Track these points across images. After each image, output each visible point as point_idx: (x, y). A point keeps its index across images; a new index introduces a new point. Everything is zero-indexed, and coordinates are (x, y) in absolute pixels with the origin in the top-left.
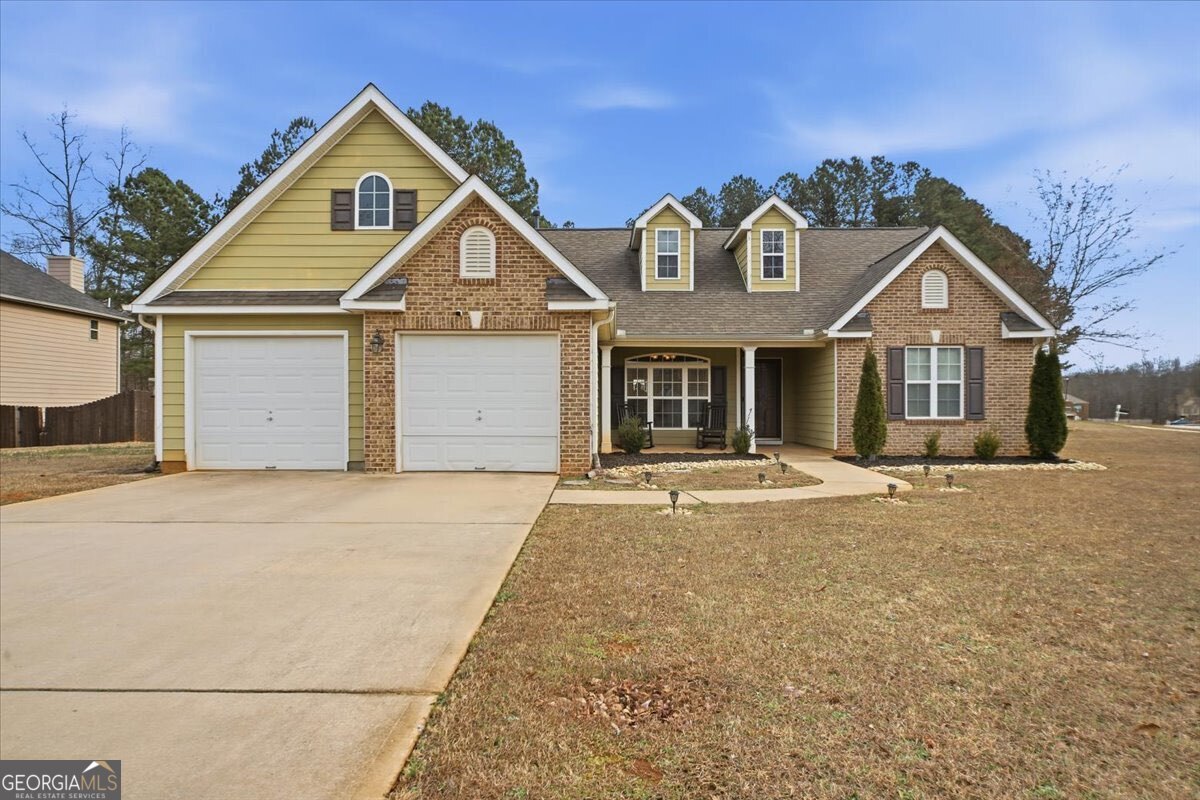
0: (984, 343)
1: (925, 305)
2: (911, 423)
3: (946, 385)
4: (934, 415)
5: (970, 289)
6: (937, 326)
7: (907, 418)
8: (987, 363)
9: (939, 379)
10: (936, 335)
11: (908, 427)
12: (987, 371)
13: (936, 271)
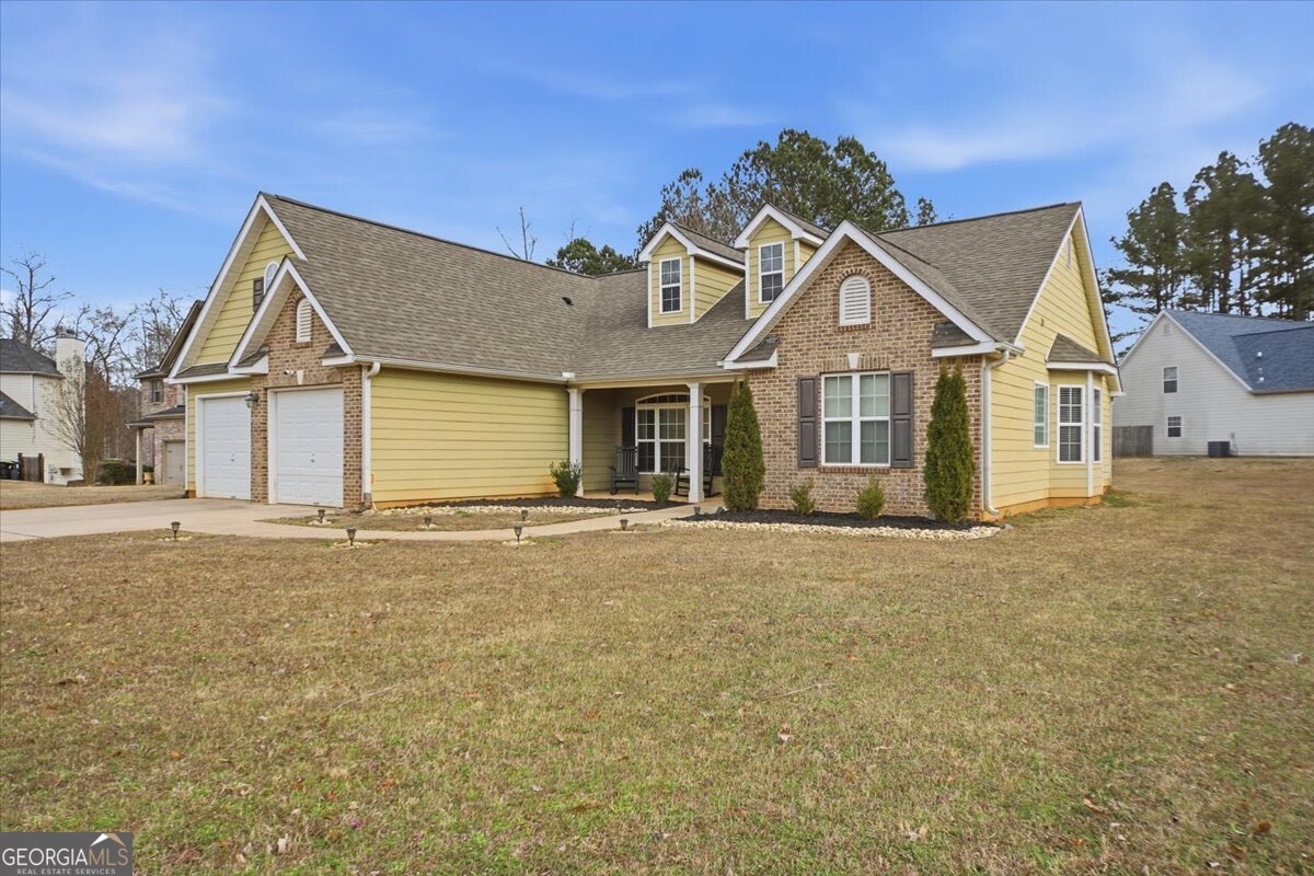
0: (915, 365)
1: (843, 322)
2: (824, 471)
3: (872, 422)
4: (856, 462)
5: (897, 298)
6: (855, 347)
7: (823, 463)
8: (918, 393)
9: (861, 415)
10: (854, 359)
11: (822, 476)
12: (918, 402)
13: (855, 278)
